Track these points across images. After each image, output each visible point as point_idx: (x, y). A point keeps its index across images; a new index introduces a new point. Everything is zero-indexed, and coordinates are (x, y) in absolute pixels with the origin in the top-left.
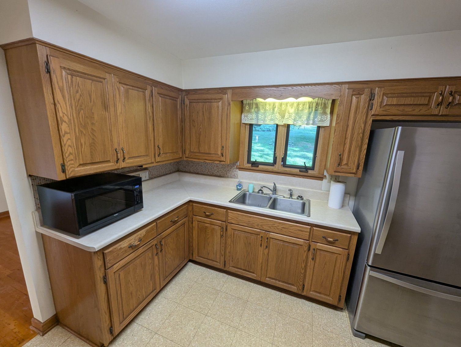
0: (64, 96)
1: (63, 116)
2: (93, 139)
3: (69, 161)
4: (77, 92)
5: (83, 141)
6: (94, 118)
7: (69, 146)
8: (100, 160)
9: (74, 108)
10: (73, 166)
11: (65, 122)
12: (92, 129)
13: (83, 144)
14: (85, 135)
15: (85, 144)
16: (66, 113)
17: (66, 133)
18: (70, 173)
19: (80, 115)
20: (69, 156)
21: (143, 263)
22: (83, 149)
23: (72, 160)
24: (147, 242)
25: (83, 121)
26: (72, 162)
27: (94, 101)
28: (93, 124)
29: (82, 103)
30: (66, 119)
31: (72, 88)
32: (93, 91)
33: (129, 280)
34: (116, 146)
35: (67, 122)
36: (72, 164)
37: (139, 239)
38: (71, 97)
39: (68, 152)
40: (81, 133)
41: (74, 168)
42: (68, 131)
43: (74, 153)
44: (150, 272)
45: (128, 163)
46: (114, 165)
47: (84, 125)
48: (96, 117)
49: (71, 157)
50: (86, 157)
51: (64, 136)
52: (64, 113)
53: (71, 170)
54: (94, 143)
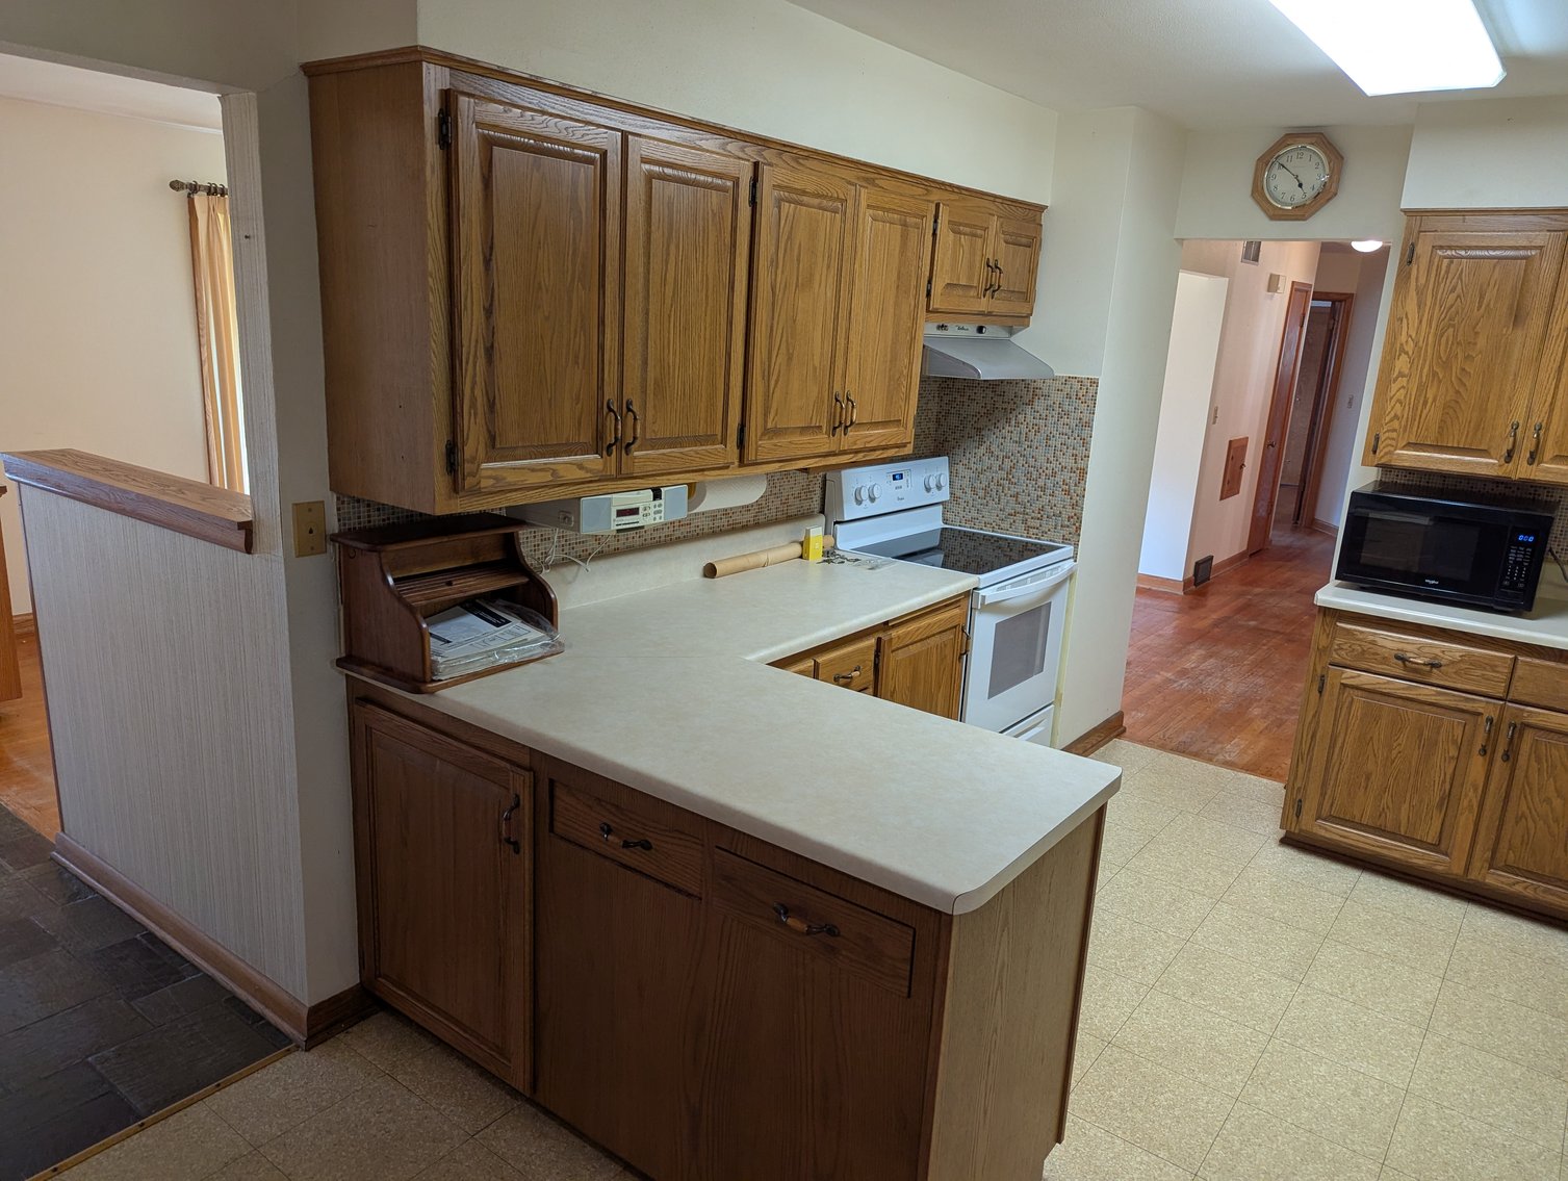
0: (1420, 305)
1: (1407, 342)
2: (1458, 392)
3: (1388, 431)
4: (1454, 289)
5: (1430, 396)
6: (1475, 344)
7: (1399, 401)
8: (1458, 443)
9: (1433, 326)
10: (1394, 443)
11: (1407, 353)
12: (1463, 370)
13: (1430, 401)
14: (1440, 382)
15: (1434, 400)
16: (1413, 337)
17: (1401, 375)
18: (1382, 457)
19: (1444, 339)
20: (1391, 420)
21: (1426, 733)
22: (1425, 412)
23: (1395, 430)
24: (1459, 686)
25: (1446, 351)
26: (1394, 435)
27: (1488, 305)
28: (1468, 357)
29: (1458, 313)
30: (1410, 348)
31: (1442, 285)
32: (1492, 282)
33: (1371, 738)
34: (1519, 416)
35: (1410, 353)
36: (1393, 439)
37: (1435, 658)
38: (1435, 304)
39: (1393, 414)
40: (1434, 376)
41: (1392, 449)
42: (1406, 371)
43: (1405, 416)
44: (1444, 782)
45: (1547, 471)
46: (1494, 464)
47: (1444, 359)
48: (1481, 342)
49: (1396, 424)
50: (1426, 429)
51: (1395, 381)
52: (1411, 336)
53: (1386, 450)
54: (1457, 402)
